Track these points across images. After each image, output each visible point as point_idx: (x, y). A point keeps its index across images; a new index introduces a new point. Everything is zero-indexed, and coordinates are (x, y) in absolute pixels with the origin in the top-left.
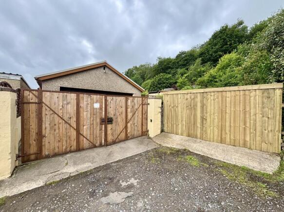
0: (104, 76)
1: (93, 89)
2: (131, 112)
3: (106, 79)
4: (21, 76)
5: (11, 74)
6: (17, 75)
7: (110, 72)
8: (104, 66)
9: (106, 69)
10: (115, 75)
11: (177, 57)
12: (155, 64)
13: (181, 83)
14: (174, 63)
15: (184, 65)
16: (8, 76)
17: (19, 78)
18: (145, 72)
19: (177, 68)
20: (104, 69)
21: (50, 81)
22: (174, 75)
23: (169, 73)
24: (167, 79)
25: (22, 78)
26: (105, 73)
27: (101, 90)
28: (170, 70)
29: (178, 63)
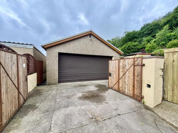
0: (90, 43)
1: (82, 53)
2: (123, 71)
3: (91, 45)
4: (33, 45)
5: (27, 44)
6: (31, 45)
7: (95, 39)
8: (90, 34)
9: (92, 37)
10: (98, 41)
11: (142, 29)
12: (122, 37)
13: (150, 47)
14: (139, 33)
15: (149, 34)
16: (25, 45)
17: (32, 47)
18: (115, 43)
19: (142, 37)
20: (90, 37)
21: (51, 48)
22: (140, 42)
23: (135, 42)
24: (135, 46)
25: (34, 47)
26: (91, 40)
27: (88, 54)
28: (135, 39)
29: (143, 32)
